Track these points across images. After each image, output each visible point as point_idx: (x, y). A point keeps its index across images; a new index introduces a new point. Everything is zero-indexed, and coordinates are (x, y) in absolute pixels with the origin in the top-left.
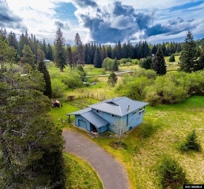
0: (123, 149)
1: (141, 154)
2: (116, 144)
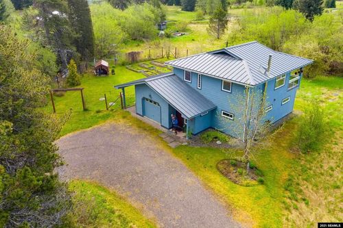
1: (307, 204)
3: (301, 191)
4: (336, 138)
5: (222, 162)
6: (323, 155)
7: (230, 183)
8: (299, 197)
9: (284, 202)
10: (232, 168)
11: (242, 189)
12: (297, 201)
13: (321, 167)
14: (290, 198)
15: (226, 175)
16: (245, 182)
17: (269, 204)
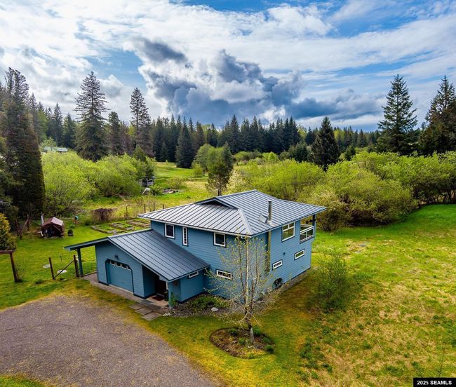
0: (260, 352)
1: (330, 371)
2: (235, 335)
3: (322, 356)
4: (365, 293)
5: (218, 332)
6: (350, 312)
7: (227, 357)
8: (320, 363)
9: (300, 373)
10: (231, 339)
11: (243, 362)
12: (317, 368)
13: (348, 325)
14: (307, 366)
15: (223, 348)
16: (248, 354)
17: (280, 377)
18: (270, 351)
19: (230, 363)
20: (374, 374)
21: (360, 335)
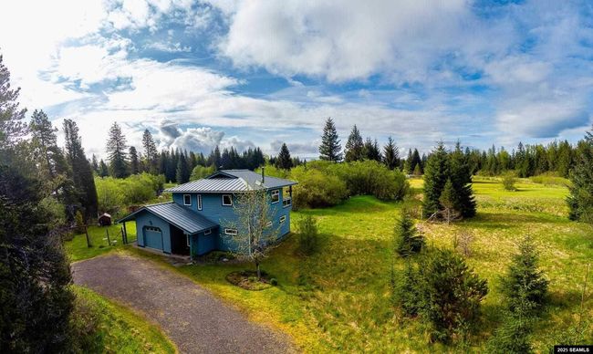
0: (267, 285)
2: (245, 275)
3: (314, 282)
4: (330, 242)
5: (232, 274)
6: (324, 253)
7: (241, 291)
10: (242, 278)
11: (256, 293)
12: (312, 290)
13: (325, 261)
14: (305, 290)
15: (237, 285)
16: (257, 287)
17: (286, 300)
18: (275, 284)
19: (245, 294)
20: (352, 284)
21: (335, 265)
